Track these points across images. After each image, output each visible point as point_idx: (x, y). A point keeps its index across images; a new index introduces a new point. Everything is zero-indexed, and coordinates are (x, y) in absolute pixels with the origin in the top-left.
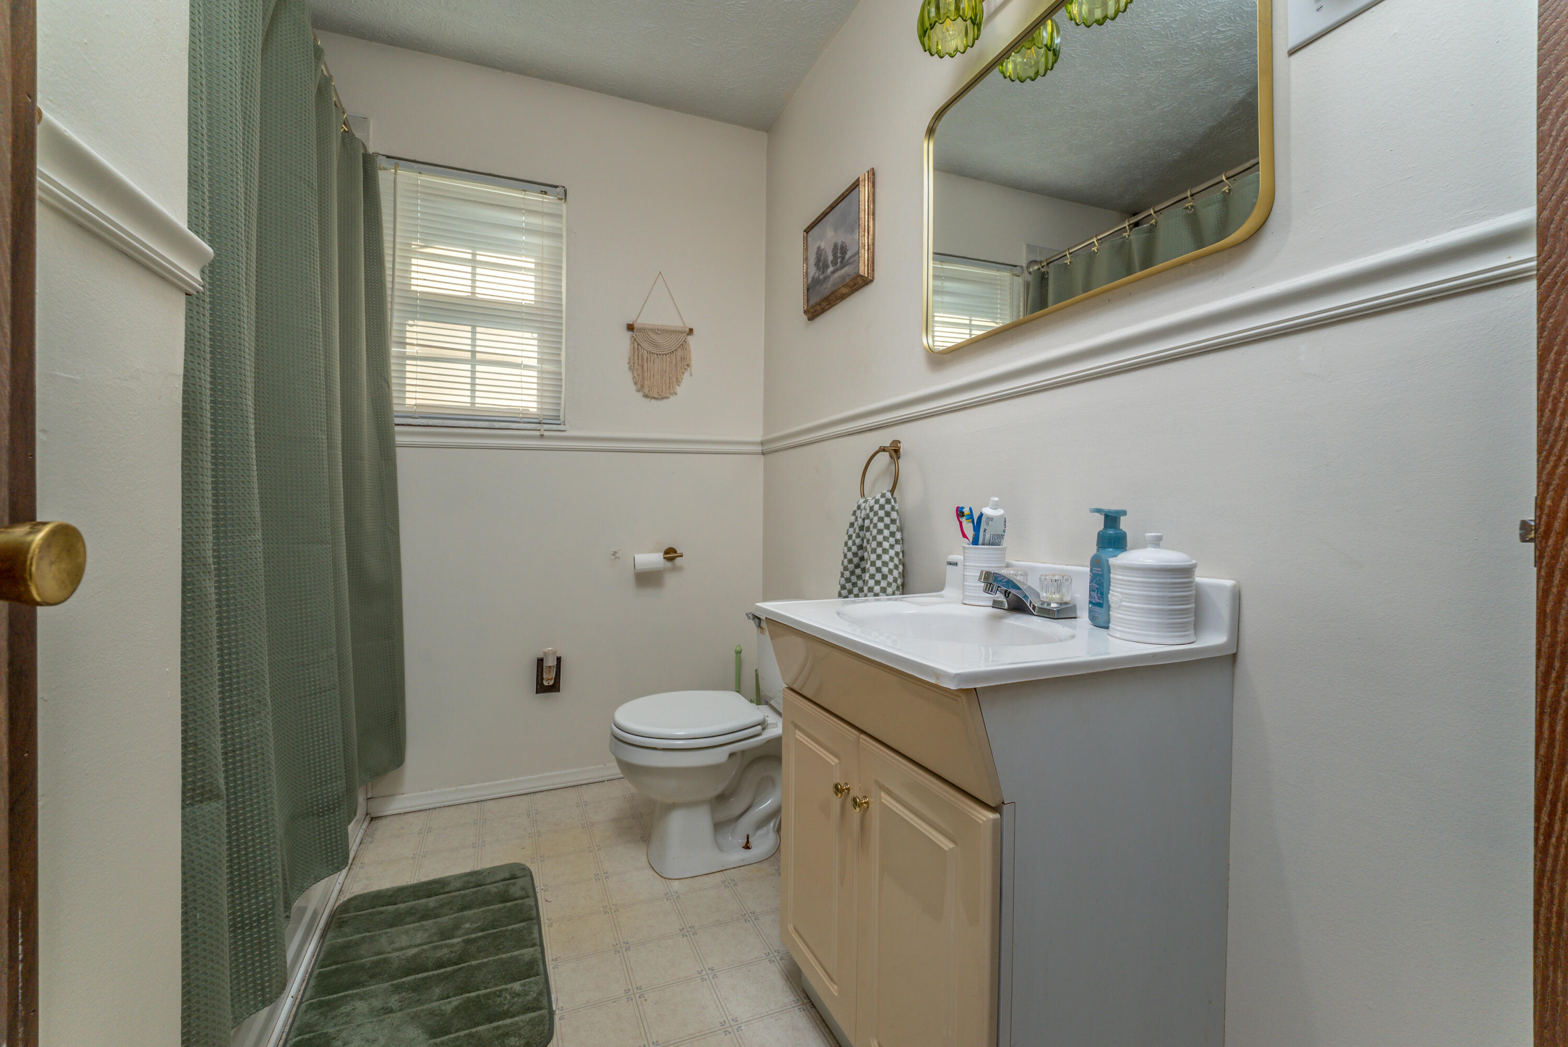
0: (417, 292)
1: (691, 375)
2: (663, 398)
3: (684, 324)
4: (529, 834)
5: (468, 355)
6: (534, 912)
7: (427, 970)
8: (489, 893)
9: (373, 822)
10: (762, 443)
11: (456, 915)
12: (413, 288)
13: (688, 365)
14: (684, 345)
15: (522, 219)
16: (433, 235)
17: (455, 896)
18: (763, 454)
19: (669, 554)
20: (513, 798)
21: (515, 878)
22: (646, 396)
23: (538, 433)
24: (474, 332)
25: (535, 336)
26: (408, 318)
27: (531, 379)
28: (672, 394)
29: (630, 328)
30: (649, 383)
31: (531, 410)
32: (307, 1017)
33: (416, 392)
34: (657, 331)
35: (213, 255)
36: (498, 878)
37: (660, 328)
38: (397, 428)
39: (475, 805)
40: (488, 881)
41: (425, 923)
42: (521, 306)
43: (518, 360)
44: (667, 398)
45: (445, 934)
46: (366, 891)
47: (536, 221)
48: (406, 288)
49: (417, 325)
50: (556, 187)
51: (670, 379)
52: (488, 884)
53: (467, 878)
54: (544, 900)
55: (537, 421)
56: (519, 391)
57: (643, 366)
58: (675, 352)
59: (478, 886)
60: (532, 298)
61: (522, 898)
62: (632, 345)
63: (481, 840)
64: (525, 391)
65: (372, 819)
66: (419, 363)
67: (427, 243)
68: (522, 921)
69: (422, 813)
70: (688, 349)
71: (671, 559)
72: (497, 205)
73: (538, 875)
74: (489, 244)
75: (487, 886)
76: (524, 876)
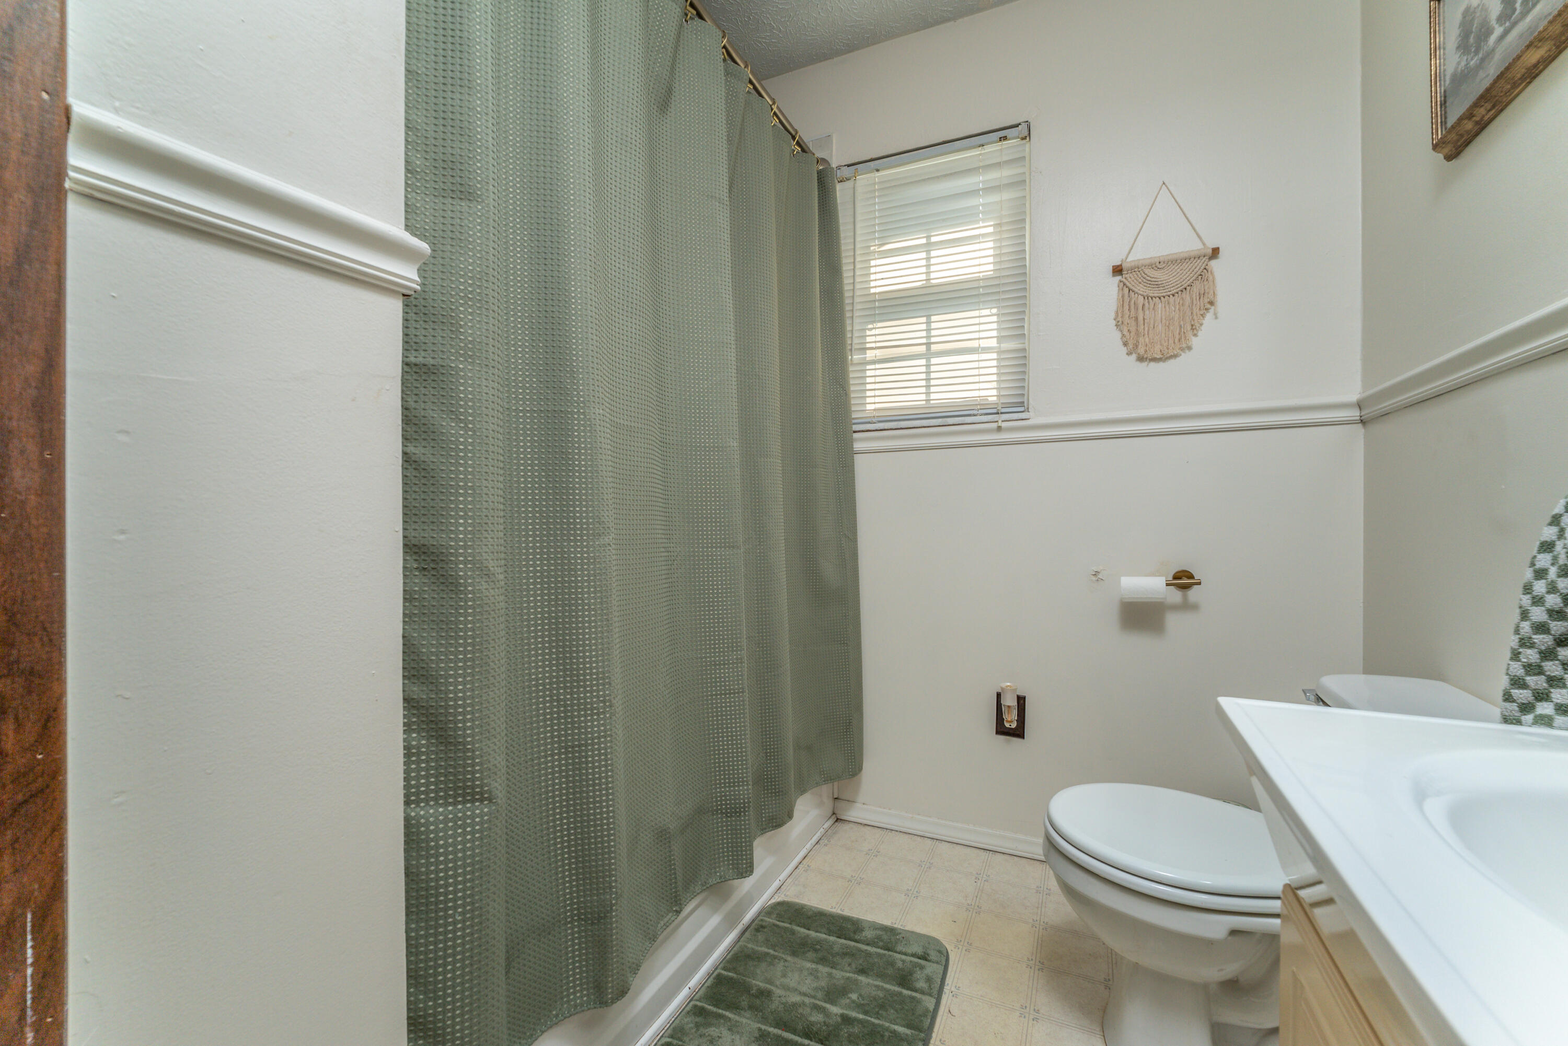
0: (875, 294)
1: (1216, 318)
2: (1171, 357)
3: (1204, 244)
4: (968, 905)
5: (924, 348)
6: (927, 1022)
7: (794, 1032)
8: (892, 964)
9: (837, 824)
10: (1359, 405)
11: (851, 975)
12: (873, 291)
13: (1211, 303)
14: (1204, 275)
15: (978, 180)
16: (889, 230)
17: (860, 950)
18: (1363, 422)
19: (1180, 578)
20: (969, 849)
21: (926, 960)
22: (1141, 359)
23: (994, 425)
24: (928, 323)
25: (994, 311)
26: (867, 322)
27: (989, 364)
28: (1182, 349)
29: (1118, 270)
30: (1147, 340)
31: (990, 399)
32: (686, 1020)
33: (875, 396)
34: (1157, 265)
35: (429, 251)
36: (909, 951)
37: (1162, 259)
38: (855, 435)
39: (929, 842)
40: (899, 948)
41: (820, 967)
42: (978, 280)
43: (975, 344)
44: (1175, 356)
45: (834, 994)
46: (797, 900)
47: (993, 176)
48: (866, 292)
49: (875, 328)
50: (1017, 126)
51: (1181, 327)
52: (896, 952)
53: (881, 933)
54: (947, 1010)
55: (995, 411)
56: (976, 379)
57: (1136, 319)
58: (1188, 288)
59: (886, 950)
60: (991, 267)
61: (923, 993)
62: (1121, 292)
63: (916, 890)
64: (983, 378)
65: (838, 820)
66: (878, 366)
67: (883, 241)
68: (909, 1026)
69: (879, 830)
70: (1211, 278)
71: (1185, 587)
72: (951, 174)
73: (955, 969)
74: (944, 220)
75: (895, 954)
76: (937, 963)
